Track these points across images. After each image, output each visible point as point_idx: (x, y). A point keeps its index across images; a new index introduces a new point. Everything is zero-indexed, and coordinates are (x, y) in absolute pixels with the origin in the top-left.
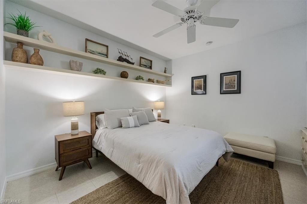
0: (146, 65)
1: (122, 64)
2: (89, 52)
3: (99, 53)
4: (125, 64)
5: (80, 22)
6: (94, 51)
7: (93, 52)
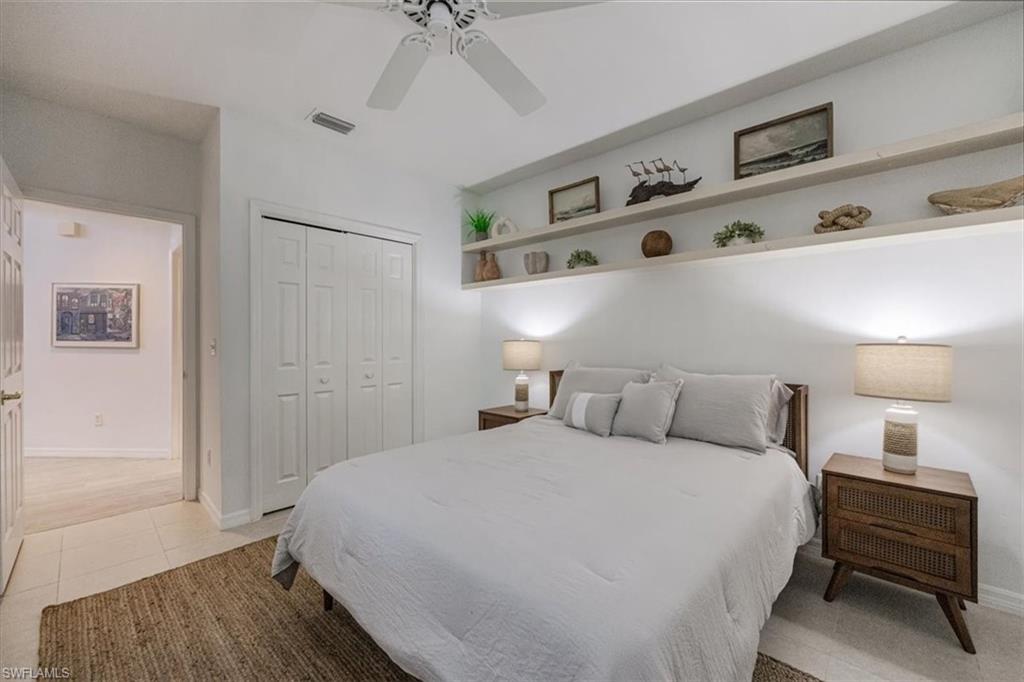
0: (787, 149)
1: (648, 209)
2: (558, 219)
3: (580, 211)
4: (658, 203)
5: (540, 162)
6: (566, 213)
7: (565, 216)
